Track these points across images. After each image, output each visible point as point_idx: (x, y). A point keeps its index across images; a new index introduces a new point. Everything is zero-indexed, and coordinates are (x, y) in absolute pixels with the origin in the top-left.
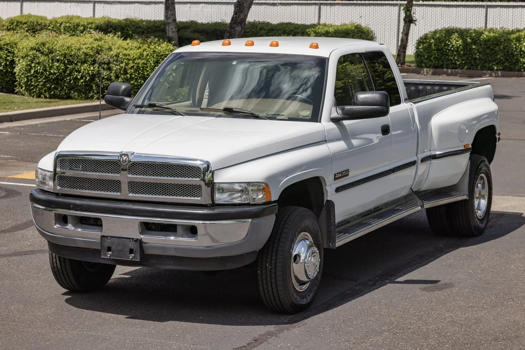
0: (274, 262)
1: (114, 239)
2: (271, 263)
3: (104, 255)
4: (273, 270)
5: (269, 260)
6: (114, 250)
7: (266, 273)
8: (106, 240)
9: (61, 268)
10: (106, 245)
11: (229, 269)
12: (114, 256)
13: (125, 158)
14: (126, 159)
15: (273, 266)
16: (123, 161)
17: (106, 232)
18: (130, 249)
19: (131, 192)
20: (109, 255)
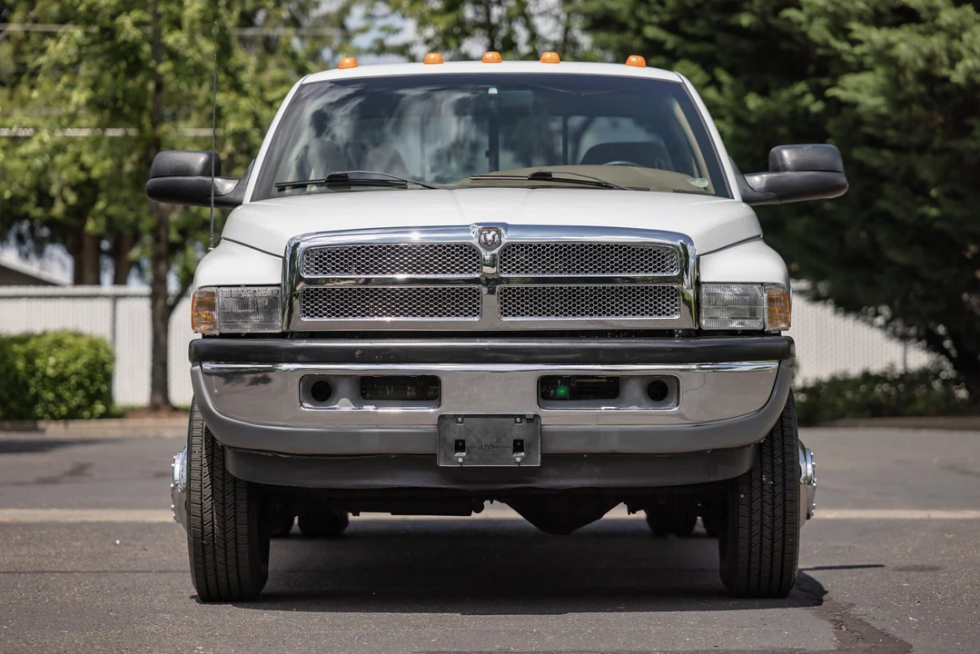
0: (778, 470)
1: (473, 420)
2: (773, 473)
3: (445, 462)
4: (778, 489)
5: (767, 468)
6: (473, 447)
7: (762, 495)
8: (453, 425)
9: (225, 534)
10: (452, 436)
11: (720, 479)
12: (471, 460)
13: (489, 237)
14: (494, 236)
15: (779, 479)
16: (486, 243)
17: (448, 407)
18: (515, 441)
19: (504, 313)
20: (460, 460)
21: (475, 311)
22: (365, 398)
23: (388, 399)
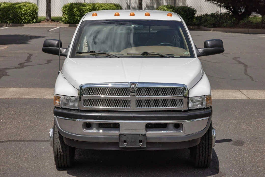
1: (129, 135)
2: (206, 140)
3: (121, 146)
4: (207, 145)
5: (204, 139)
6: (128, 142)
7: (203, 146)
8: (123, 136)
10: (123, 139)
12: (128, 145)
13: (133, 86)
14: (134, 86)
15: (207, 142)
16: (132, 88)
17: (123, 131)
18: (140, 140)
19: (137, 106)
20: (125, 145)
21: (129, 105)
22: (100, 127)
23: (106, 127)
